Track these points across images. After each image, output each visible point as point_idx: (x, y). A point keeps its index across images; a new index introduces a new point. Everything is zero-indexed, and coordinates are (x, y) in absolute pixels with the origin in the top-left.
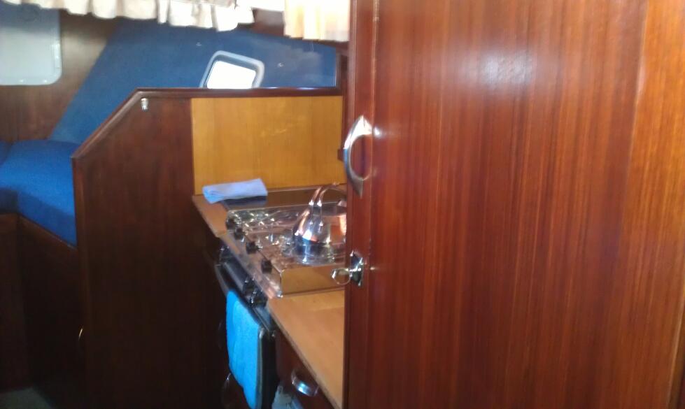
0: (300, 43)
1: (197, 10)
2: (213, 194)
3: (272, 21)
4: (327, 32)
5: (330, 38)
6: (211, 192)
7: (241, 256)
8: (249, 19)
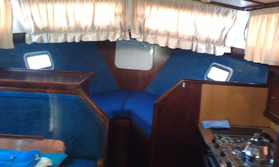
0: (251, 63)
1: (208, 47)
2: (207, 125)
3: (239, 52)
4: (265, 60)
5: (266, 63)
6: (206, 124)
7: (217, 155)
8: (229, 51)
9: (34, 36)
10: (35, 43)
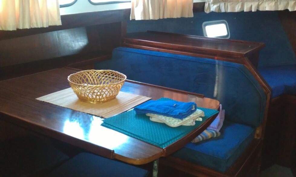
9: (212, 5)
10: (213, 12)
